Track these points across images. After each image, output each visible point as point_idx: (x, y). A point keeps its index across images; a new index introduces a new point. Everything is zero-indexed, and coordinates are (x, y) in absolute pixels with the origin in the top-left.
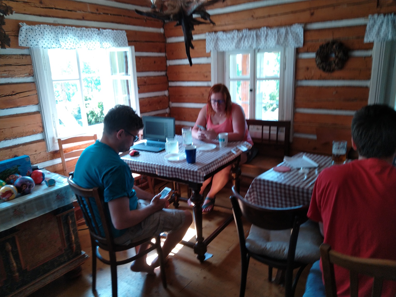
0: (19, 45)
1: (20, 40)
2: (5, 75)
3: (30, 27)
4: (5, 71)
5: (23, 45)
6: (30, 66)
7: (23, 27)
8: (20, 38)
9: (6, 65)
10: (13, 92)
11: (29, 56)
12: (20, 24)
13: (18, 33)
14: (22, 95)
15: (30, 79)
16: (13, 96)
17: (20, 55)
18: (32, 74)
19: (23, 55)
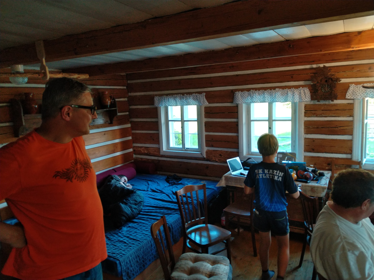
0: (346, 98)
1: (348, 95)
2: (334, 116)
3: (356, 86)
4: (335, 113)
5: (348, 98)
6: (351, 110)
7: (350, 87)
8: (348, 93)
9: (336, 110)
10: (337, 126)
11: (352, 105)
12: (350, 85)
13: (347, 91)
14: (342, 128)
15: (350, 119)
16: (336, 128)
17: (347, 103)
18: (352, 116)
19: (348, 104)
